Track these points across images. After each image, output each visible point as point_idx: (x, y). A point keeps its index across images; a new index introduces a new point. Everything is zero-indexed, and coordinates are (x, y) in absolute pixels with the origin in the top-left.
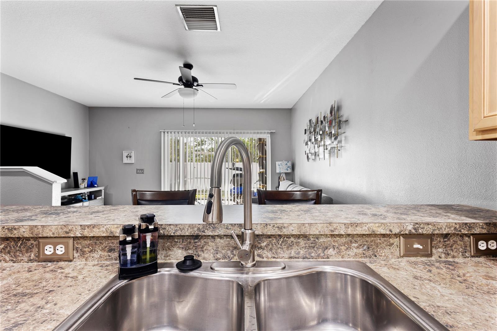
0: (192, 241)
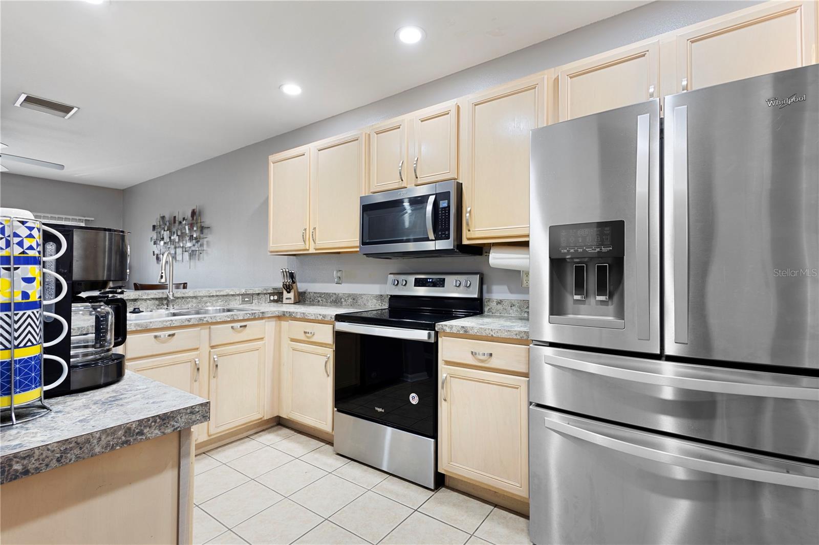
0: (133, 303)
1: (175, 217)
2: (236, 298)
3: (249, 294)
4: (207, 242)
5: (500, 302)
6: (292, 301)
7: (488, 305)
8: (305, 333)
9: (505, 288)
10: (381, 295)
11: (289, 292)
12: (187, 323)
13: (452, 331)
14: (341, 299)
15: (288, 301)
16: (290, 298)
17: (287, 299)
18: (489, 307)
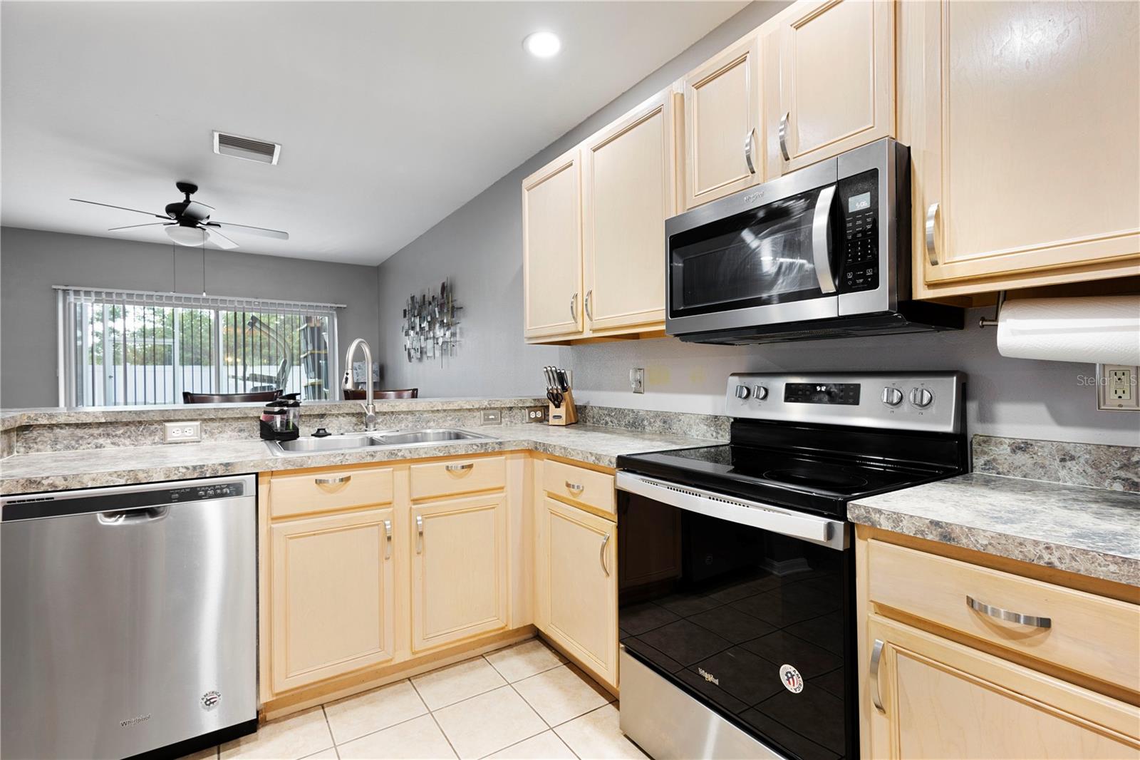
0: (318, 420)
1: (424, 296)
2: (475, 414)
3: (494, 409)
4: (460, 328)
5: (1022, 447)
6: (563, 422)
7: (985, 453)
8: (568, 485)
9: (1041, 410)
10: (716, 417)
11: (558, 406)
12: (369, 459)
13: (898, 530)
14: (643, 420)
15: (557, 422)
16: (560, 417)
17: (555, 417)
18: (986, 458)
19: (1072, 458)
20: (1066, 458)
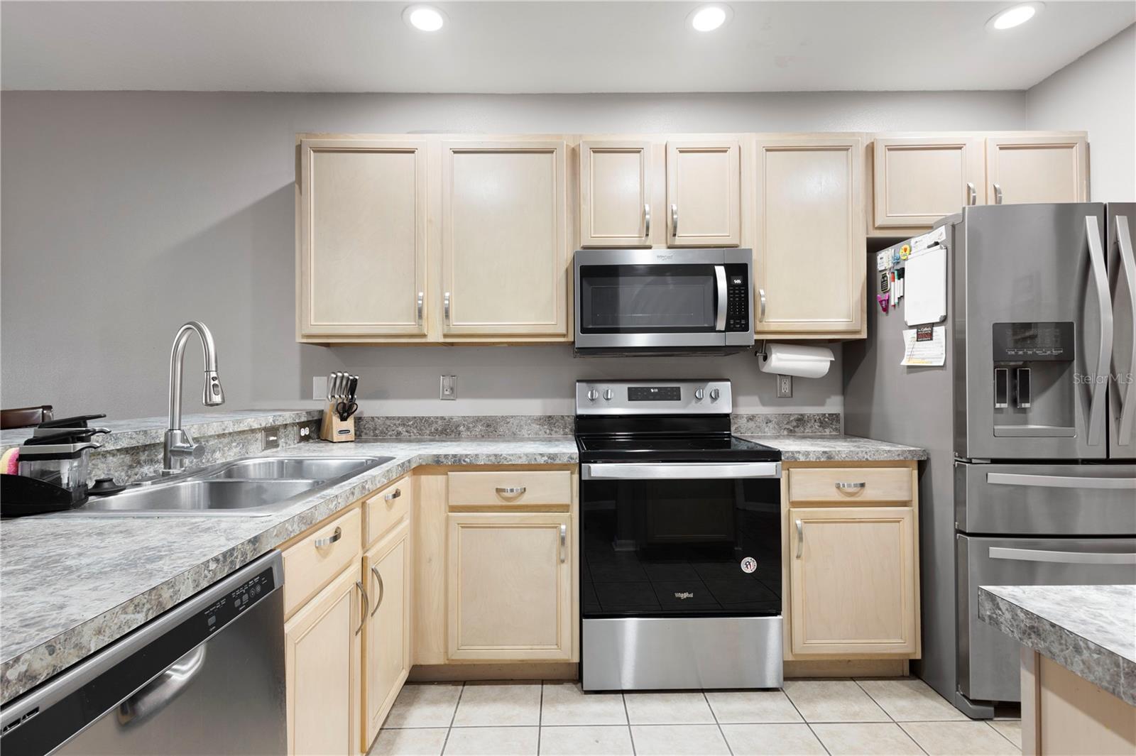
2: (258, 437)
3: (275, 428)
5: (751, 418)
6: (351, 436)
7: (735, 423)
8: (499, 491)
9: (756, 399)
13: (808, 460)
14: (457, 427)
15: (344, 437)
16: (348, 431)
17: (341, 432)
18: (736, 426)
19: (770, 421)
20: (768, 421)
